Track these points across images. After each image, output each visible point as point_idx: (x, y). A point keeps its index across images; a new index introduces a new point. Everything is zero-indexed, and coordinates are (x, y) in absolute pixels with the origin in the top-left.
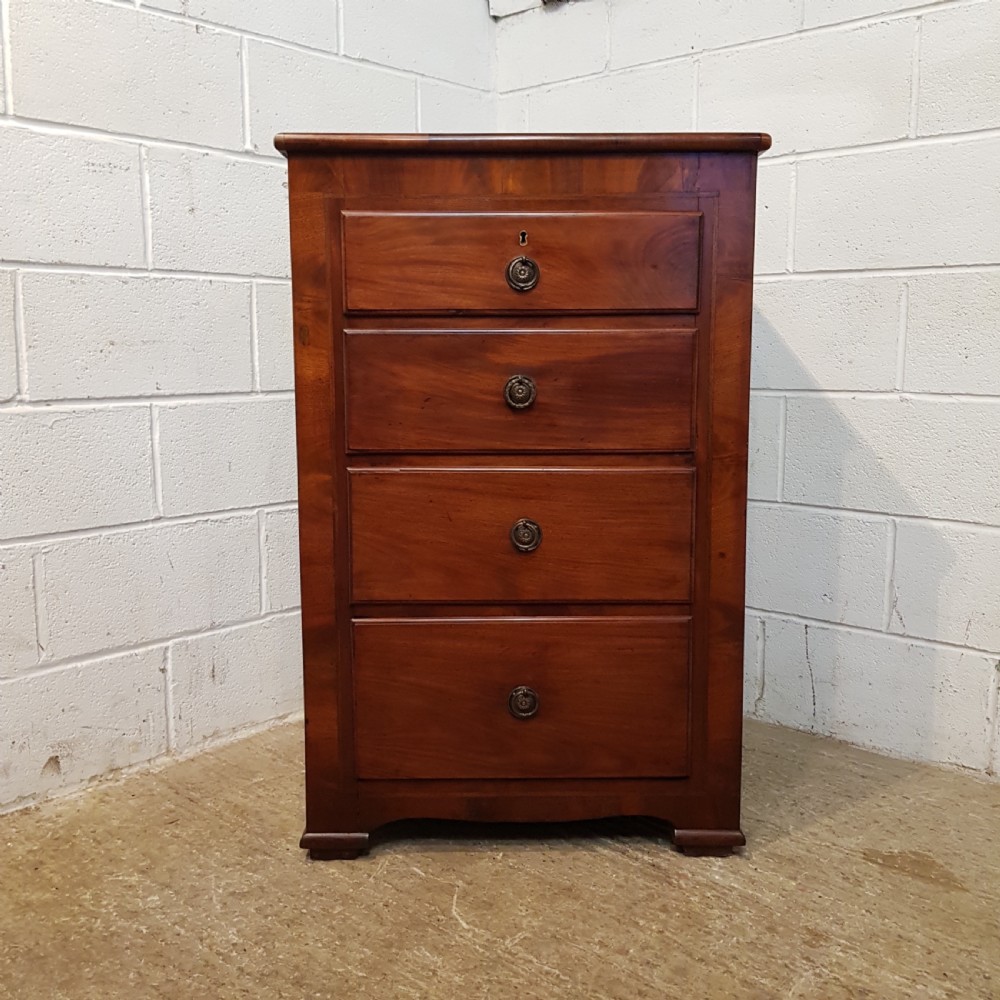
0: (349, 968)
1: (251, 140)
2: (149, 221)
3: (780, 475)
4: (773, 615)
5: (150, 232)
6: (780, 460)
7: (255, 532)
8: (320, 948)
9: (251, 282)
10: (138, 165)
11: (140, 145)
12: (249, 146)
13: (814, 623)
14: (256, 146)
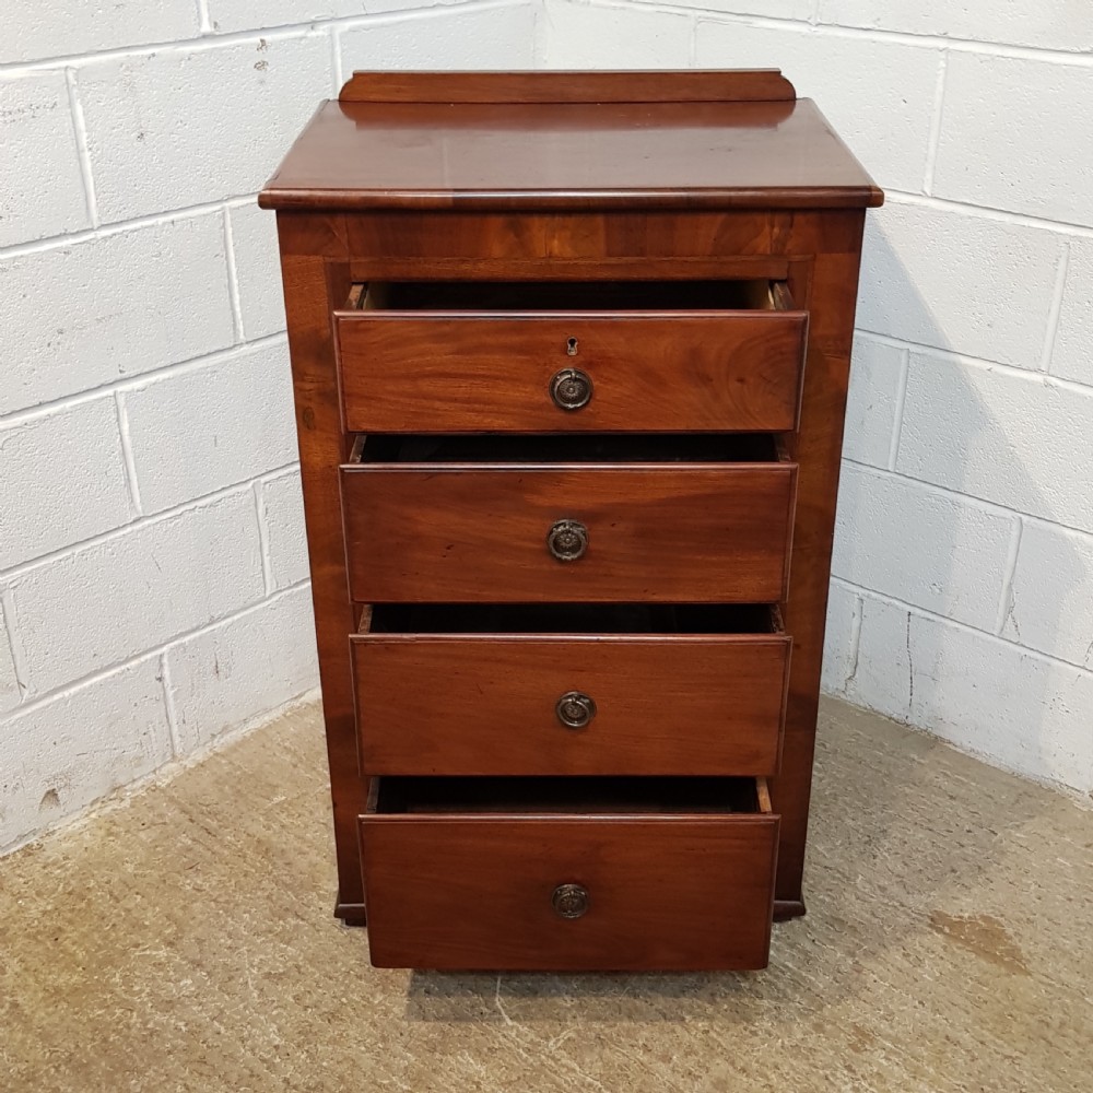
0: (394, 1078)
1: (209, 18)
2: (88, 166)
3: (894, 441)
4: (874, 594)
5: (90, 180)
6: (896, 423)
7: (252, 507)
8: (363, 1052)
9: (223, 208)
10: (66, 96)
11: (66, 68)
12: (206, 28)
13: (918, 611)
14: (216, 25)
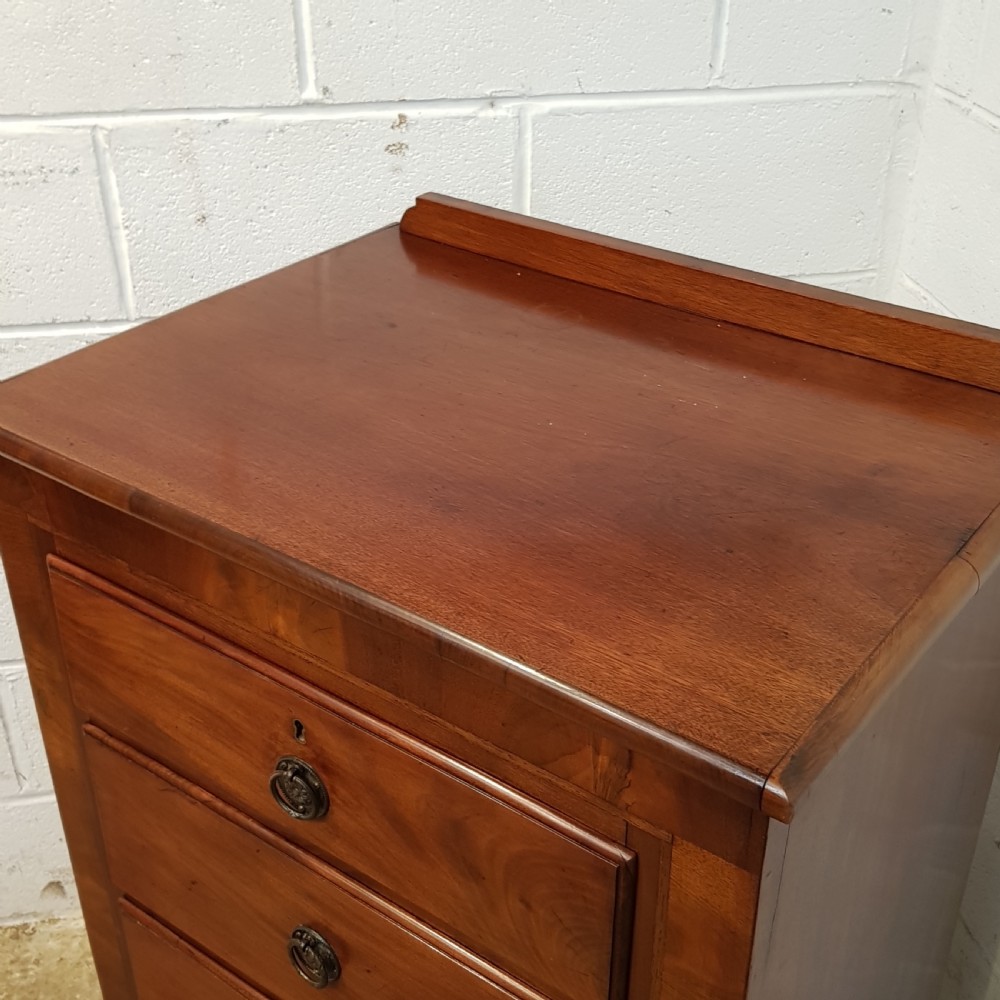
1: (317, 80)
2: (124, 246)
10: (93, 161)
11: (94, 127)
14: (326, 90)
